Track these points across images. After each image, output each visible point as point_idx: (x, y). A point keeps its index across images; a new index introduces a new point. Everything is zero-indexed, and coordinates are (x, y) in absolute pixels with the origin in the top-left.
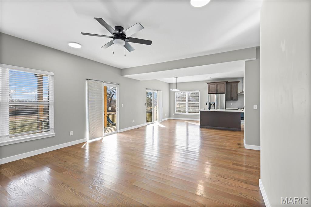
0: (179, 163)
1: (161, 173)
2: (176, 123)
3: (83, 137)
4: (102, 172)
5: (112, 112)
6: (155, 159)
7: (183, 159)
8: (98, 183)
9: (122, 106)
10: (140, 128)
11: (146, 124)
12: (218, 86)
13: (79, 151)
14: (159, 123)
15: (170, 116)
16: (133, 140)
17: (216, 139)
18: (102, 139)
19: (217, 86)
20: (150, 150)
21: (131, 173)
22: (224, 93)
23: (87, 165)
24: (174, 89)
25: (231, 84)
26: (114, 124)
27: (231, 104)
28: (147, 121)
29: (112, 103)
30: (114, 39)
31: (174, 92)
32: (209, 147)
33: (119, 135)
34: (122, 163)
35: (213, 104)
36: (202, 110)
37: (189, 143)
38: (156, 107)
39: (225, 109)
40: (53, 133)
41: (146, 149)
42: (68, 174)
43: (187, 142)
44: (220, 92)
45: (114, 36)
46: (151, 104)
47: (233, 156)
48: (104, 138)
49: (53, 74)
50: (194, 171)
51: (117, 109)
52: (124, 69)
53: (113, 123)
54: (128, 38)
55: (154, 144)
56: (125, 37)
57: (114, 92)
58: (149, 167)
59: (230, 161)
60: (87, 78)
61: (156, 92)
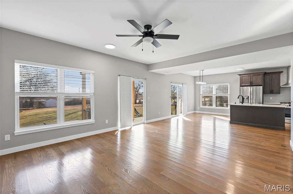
0: (207, 159)
1: (188, 166)
2: (201, 117)
3: (115, 125)
4: (132, 158)
5: (138, 104)
6: (179, 151)
7: (210, 154)
8: (129, 167)
9: (149, 99)
10: (165, 120)
11: (170, 116)
12: (254, 78)
13: (113, 138)
14: (184, 116)
15: (195, 109)
16: (158, 131)
17: (252, 137)
18: (131, 128)
19: (252, 77)
20: (173, 141)
21: (158, 162)
22: (262, 86)
23: (118, 149)
24: (200, 82)
25: (271, 75)
26: (140, 116)
27: (271, 98)
28: (172, 114)
29: (138, 96)
30: (143, 37)
31: (200, 85)
32: (242, 145)
33: (146, 125)
34: (149, 151)
35: (247, 98)
36: (233, 104)
37: (217, 138)
38: (180, 100)
39: (263, 104)
40: (93, 120)
41: (171, 140)
42: (105, 155)
43: (214, 138)
44: (255, 85)
45: (143, 35)
46: (176, 98)
47: (275, 158)
48: (133, 127)
49: (93, 72)
50: (226, 169)
51: (144, 101)
52: (150, 64)
53: (139, 114)
54: (156, 35)
55: (179, 136)
56: (154, 34)
57: (140, 86)
58: (175, 158)
59: (271, 164)
60: (120, 74)
61: (181, 85)
